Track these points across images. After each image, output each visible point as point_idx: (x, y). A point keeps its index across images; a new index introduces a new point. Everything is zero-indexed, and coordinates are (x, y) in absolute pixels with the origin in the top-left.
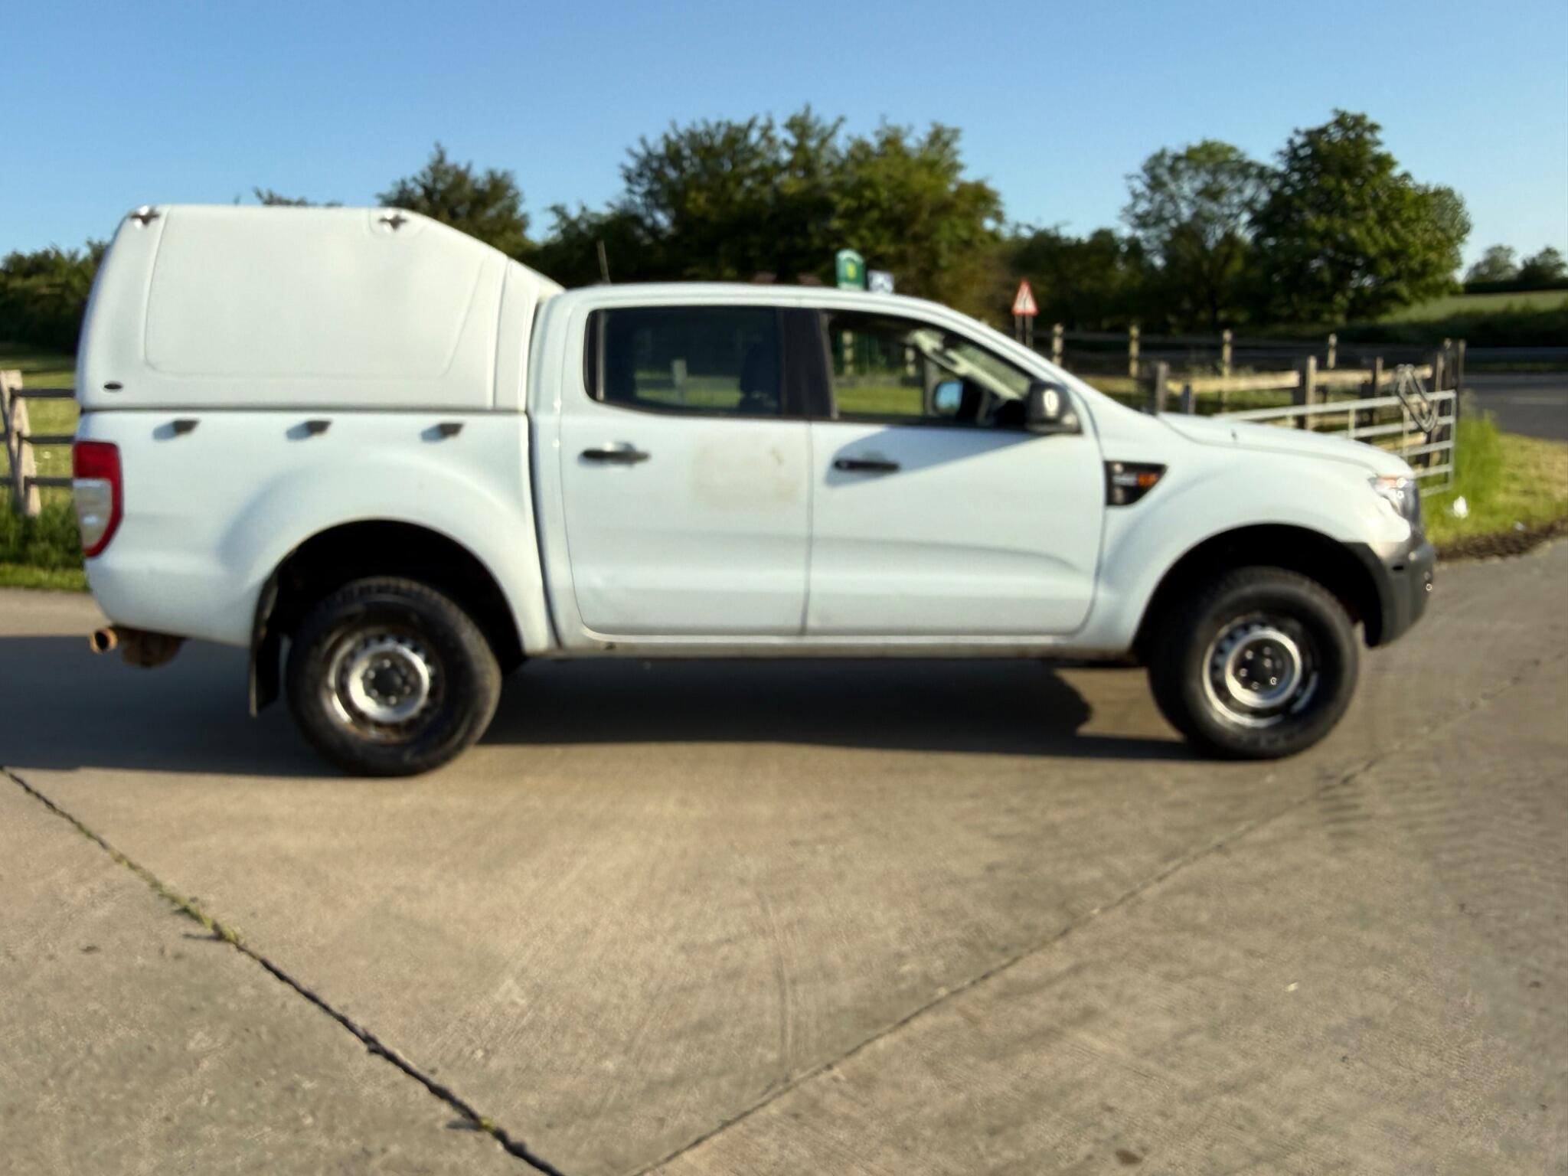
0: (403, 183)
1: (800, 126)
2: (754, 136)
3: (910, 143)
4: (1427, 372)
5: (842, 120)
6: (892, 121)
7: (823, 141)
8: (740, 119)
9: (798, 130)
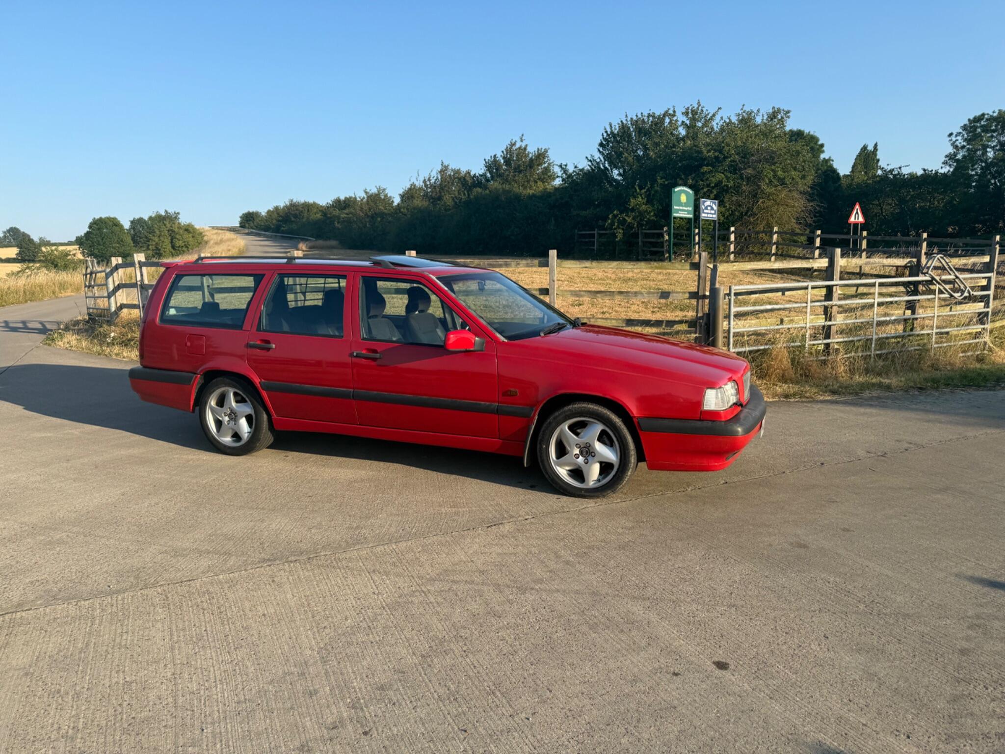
0: (495, 156)
1: (694, 114)
2: (667, 120)
3: (758, 120)
4: (987, 259)
5: (720, 108)
6: (747, 109)
7: (707, 122)
8: (659, 112)
9: (690, 115)
